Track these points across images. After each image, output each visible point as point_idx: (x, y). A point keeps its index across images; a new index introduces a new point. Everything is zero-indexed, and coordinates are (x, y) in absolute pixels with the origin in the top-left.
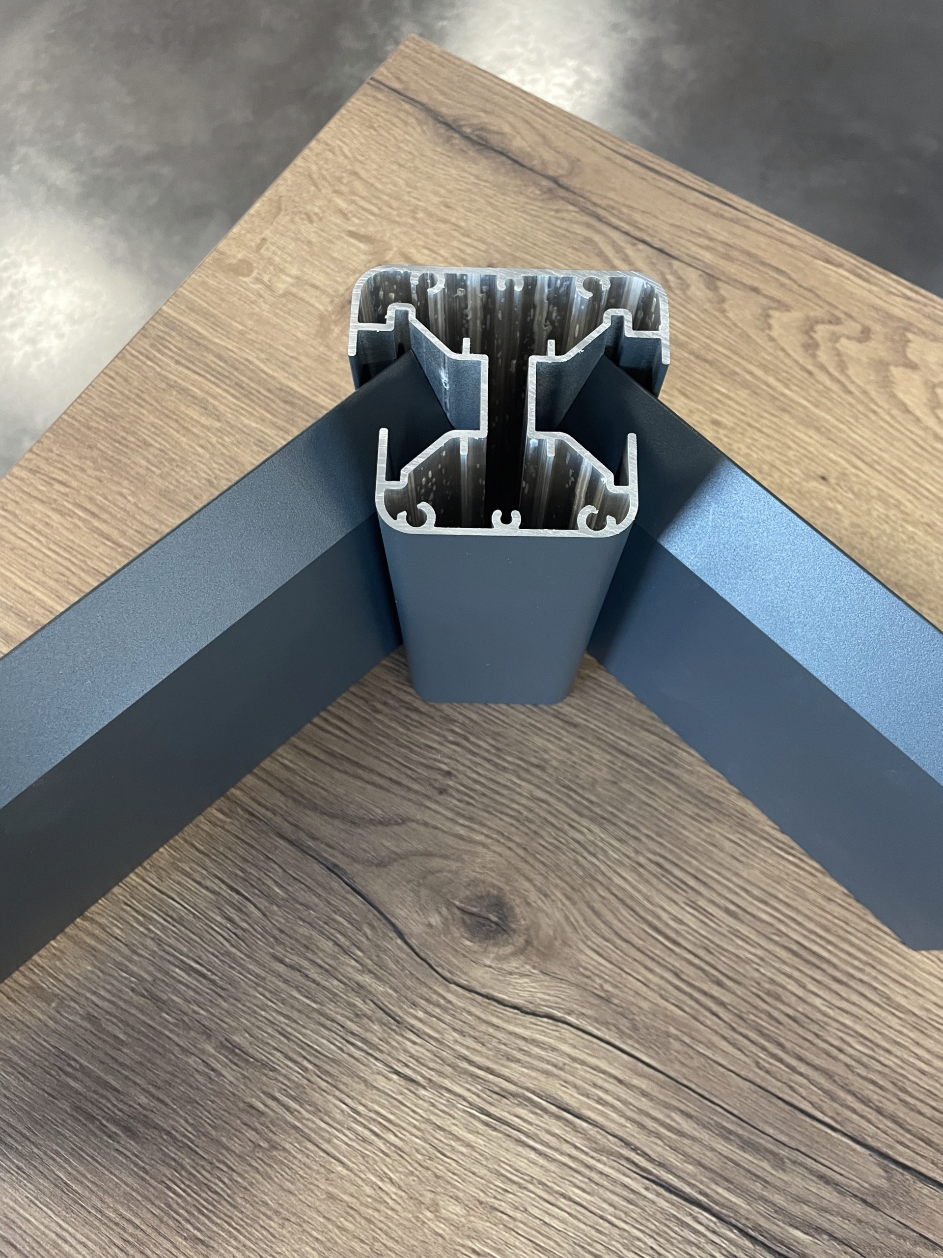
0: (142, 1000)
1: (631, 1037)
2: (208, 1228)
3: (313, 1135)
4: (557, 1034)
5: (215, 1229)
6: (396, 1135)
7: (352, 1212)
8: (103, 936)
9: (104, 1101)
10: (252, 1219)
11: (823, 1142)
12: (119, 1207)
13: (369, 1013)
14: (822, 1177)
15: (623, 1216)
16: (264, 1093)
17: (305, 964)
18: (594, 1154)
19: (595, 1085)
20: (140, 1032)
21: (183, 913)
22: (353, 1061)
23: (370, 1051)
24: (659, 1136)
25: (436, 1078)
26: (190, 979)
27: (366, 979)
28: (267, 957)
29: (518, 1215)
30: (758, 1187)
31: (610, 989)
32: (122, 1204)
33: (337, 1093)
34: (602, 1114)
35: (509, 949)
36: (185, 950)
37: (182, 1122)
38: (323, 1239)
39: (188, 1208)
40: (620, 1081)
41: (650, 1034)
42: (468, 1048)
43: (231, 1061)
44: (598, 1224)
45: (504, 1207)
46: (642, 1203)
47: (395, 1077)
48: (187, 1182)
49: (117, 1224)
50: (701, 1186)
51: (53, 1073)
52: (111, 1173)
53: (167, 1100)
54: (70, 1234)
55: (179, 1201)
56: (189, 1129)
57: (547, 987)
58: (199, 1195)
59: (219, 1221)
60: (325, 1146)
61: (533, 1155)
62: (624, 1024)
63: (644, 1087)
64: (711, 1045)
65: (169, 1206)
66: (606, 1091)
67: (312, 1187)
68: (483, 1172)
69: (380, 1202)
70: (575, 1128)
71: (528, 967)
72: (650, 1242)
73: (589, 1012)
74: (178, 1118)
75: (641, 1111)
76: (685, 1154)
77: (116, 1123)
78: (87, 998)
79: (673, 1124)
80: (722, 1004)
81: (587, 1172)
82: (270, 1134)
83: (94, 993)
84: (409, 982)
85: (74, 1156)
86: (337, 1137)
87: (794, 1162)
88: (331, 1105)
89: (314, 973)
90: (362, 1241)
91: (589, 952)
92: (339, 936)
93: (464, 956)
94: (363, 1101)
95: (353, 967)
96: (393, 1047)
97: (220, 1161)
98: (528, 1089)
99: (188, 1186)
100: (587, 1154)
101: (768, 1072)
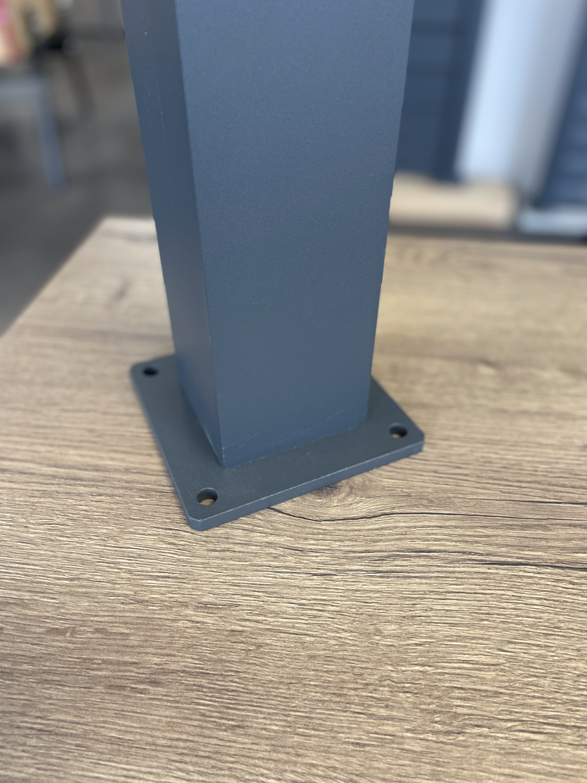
0: (131, 606)
1: (432, 506)
2: (238, 716)
3: (281, 628)
4: (393, 520)
5: (243, 713)
6: (333, 606)
7: (330, 659)
8: (90, 584)
9: (128, 674)
10: (266, 695)
11: (559, 510)
12: (167, 734)
13: (282, 553)
14: (570, 525)
15: (486, 587)
16: (237, 620)
17: (231, 546)
18: (451, 565)
19: (428, 534)
20: (137, 624)
21: (139, 552)
22: (285, 580)
23: (293, 571)
24: (477, 542)
25: (339, 568)
26: (160, 582)
27: (272, 539)
28: (205, 552)
29: (429, 614)
30: (544, 543)
31: (407, 491)
32: (168, 731)
33: (284, 600)
34: (441, 545)
35: (343, 495)
36: (149, 569)
37: (190, 660)
38: (321, 684)
39: (218, 710)
40: (440, 527)
41: (440, 501)
42: (349, 546)
43: (207, 613)
44: (475, 597)
45: (418, 613)
46: (492, 576)
47: (315, 577)
48: (210, 694)
49: (170, 747)
50: (515, 555)
51: (83, 674)
52: (151, 715)
53: (173, 652)
54: (136, 771)
55: (209, 708)
56: (197, 662)
57: (374, 503)
58: (223, 698)
59: (244, 707)
60: (292, 631)
61: (417, 580)
62: (425, 502)
63: (454, 524)
64: (474, 493)
65: (204, 715)
66: (436, 534)
67: (297, 657)
68: (395, 601)
69: (344, 645)
70: (431, 557)
71: (358, 498)
72: (510, 593)
73: (403, 504)
74: (186, 660)
75: (460, 535)
76: (496, 545)
77: (142, 682)
78: (92, 621)
79: (481, 534)
80: (466, 475)
81: (452, 575)
82: (254, 640)
83: (95, 616)
84: (296, 530)
85: (118, 718)
86: (297, 623)
87: (552, 525)
88: (284, 608)
89: (237, 548)
90: (345, 672)
91: (385, 480)
92: (243, 526)
93: (321, 507)
94: (303, 597)
95: (260, 536)
96: (305, 564)
97: (227, 671)
98: (394, 551)
99: (212, 696)
100: (446, 567)
101: (509, 493)
